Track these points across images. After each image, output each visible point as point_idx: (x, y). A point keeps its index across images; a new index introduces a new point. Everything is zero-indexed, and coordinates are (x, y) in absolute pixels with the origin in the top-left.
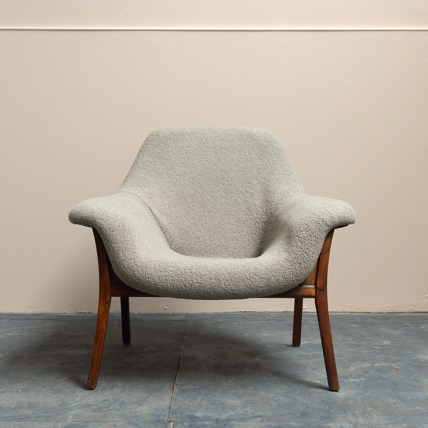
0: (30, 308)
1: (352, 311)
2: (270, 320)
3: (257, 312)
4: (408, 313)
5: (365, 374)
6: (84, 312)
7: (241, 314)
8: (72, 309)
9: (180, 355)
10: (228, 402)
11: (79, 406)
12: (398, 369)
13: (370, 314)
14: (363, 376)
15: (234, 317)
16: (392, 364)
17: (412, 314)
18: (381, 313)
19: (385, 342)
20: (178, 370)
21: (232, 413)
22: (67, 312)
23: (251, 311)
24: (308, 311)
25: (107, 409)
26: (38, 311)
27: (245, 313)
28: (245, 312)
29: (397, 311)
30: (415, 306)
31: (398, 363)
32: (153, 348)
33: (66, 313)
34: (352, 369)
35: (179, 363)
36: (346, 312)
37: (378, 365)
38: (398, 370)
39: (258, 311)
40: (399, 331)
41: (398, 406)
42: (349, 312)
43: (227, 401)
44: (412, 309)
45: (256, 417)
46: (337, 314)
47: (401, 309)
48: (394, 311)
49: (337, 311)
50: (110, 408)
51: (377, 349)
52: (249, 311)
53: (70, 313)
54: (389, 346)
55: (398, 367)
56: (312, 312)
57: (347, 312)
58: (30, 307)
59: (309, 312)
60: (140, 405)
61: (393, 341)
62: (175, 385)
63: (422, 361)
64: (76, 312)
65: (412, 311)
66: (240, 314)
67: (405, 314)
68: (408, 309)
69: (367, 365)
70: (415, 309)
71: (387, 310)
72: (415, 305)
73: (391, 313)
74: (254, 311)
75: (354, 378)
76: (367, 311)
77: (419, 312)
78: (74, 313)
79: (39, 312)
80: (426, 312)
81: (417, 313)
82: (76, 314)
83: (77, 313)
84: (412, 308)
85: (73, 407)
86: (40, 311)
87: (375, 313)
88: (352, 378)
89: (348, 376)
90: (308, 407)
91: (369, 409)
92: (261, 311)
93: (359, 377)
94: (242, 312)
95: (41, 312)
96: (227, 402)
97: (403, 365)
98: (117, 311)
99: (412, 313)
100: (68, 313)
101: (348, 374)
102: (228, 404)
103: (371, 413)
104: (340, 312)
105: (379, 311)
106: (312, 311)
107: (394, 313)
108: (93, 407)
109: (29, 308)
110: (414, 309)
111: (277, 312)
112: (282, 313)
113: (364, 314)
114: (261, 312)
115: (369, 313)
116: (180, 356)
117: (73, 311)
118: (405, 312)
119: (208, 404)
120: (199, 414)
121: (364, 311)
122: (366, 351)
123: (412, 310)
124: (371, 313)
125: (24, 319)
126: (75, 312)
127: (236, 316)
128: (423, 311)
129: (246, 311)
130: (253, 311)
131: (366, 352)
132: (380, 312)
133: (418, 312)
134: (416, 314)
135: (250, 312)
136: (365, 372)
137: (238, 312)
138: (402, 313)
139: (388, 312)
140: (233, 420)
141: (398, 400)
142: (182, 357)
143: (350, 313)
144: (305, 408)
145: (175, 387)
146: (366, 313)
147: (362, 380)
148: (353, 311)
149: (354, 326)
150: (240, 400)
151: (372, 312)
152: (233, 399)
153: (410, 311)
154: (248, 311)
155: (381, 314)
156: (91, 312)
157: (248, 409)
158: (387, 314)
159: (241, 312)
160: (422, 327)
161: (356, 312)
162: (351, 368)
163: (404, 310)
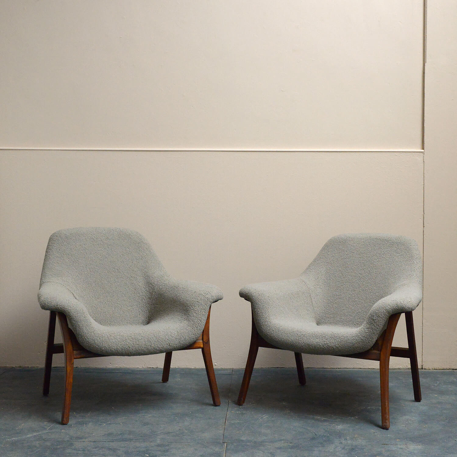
13: (374, 370)
17: (407, 370)
21: (265, 438)
25: (181, 435)
29: (396, 368)
44: (407, 366)
45: (281, 440)
46: (349, 369)
47: (398, 366)
49: (349, 367)
57: (357, 368)
60: (203, 433)
67: (401, 370)
68: (403, 366)
76: (372, 368)
96: (262, 431)
104: (351, 368)
108: (173, 434)
113: (369, 369)
115: (374, 369)
120: (243, 438)
121: (369, 368)
123: (407, 367)
138: (399, 369)
140: (266, 442)
143: (358, 369)
146: (371, 369)
157: (276, 436)
163: (401, 367)
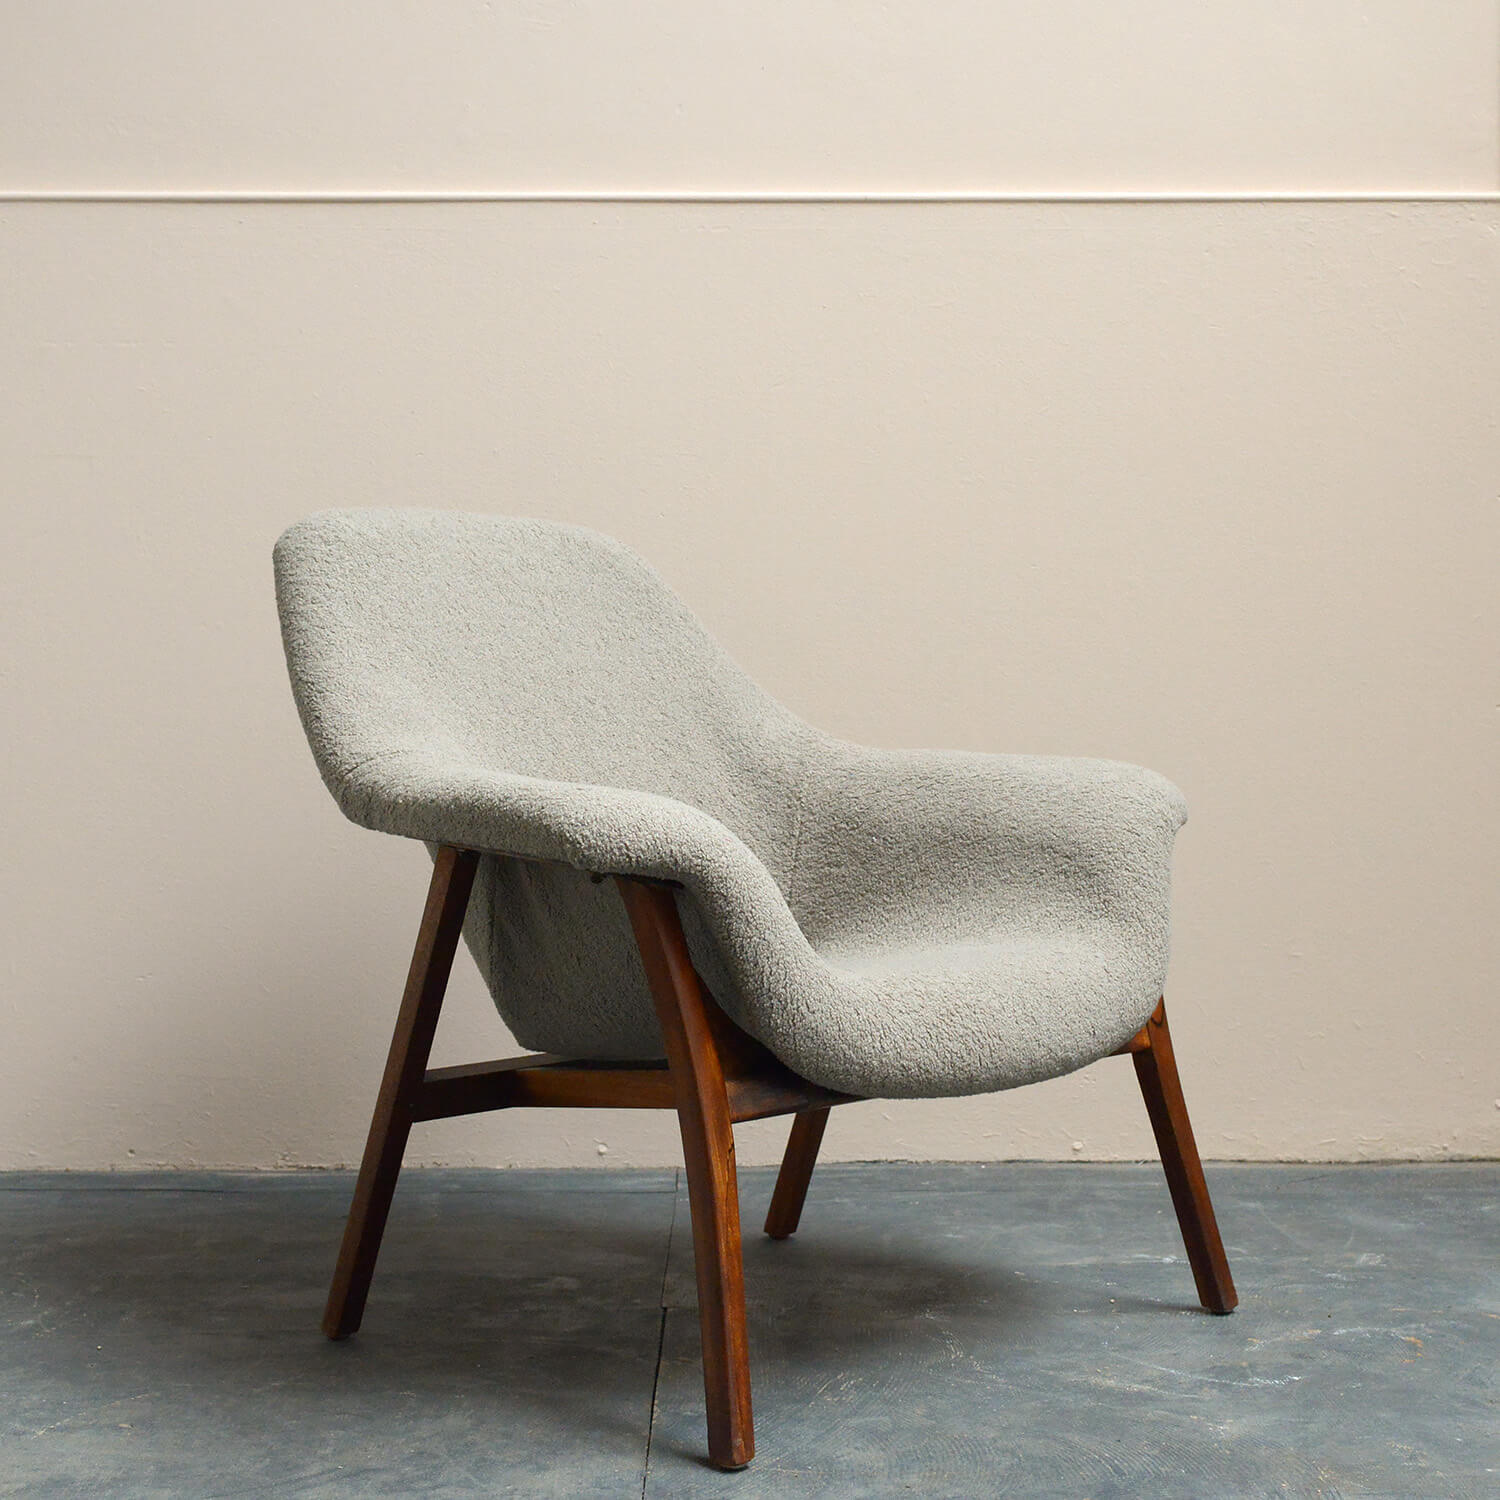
0: (133, 1155)
1: (1240, 1158)
2: (961, 1189)
3: (917, 1163)
4: (1433, 1162)
5: (1303, 1362)
6: (320, 1168)
7: (860, 1171)
8: (280, 1157)
9: (664, 1305)
10: (843, 1456)
11: (332, 1475)
12: (1414, 1344)
13: (1304, 1166)
14: (1296, 1369)
15: (840, 1179)
16: (1393, 1330)
17: (1447, 1165)
18: (1339, 1163)
19: (1363, 1259)
20: (660, 1355)
21: (860, 1490)
22: (260, 1168)
23: (894, 1158)
24: (1092, 1160)
25: (430, 1484)
26: (160, 1163)
27: (875, 1167)
28: (875, 1162)
29: (1396, 1156)
30: (1455, 1138)
31: (1413, 1326)
32: (571, 1284)
33: (257, 1170)
34: (1257, 1345)
35: (662, 1331)
36: (1220, 1161)
37: (1343, 1331)
38: (1413, 1347)
39: (920, 1160)
40: (1406, 1221)
41: (1423, 1464)
42: (1232, 1161)
43: (838, 1453)
44: (1445, 1149)
47: (1407, 1149)
48: (1383, 1157)
50: (440, 1480)
51: (1336, 1280)
52: (890, 1159)
53: (272, 1172)
54: (1374, 1269)
55: (1412, 1339)
56: (1104, 1162)
57: (1224, 1161)
58: (131, 1151)
59: (1093, 1162)
61: (1387, 1254)
62: (656, 1402)
63: (1493, 1318)
64: (294, 1167)
65: (1447, 1155)
66: (859, 1168)
67: (1423, 1165)
68: (1429, 1149)
69: (1307, 1332)
70: (1457, 1151)
71: (1361, 1154)
72: (1456, 1135)
73: (1374, 1162)
74: (904, 1158)
75: (1266, 1375)
76: (1293, 1158)
77: (1471, 1161)
78: (285, 1169)
79: (165, 1168)
80: (1492, 1160)
81: (1462, 1161)
82: (290, 1172)
83: (295, 1169)
84: (1445, 1145)
85: (312, 1476)
86: (167, 1164)
87: (1320, 1163)
88: (1258, 1375)
89: (1244, 1368)
90: (1117, 1470)
91: (1324, 1475)
92: (929, 1160)
93: (1281, 1371)
94: (864, 1162)
95: (173, 1168)
96: (837, 1457)
97: (1431, 1331)
98: (435, 1163)
99: (1444, 1162)
100: (264, 1169)
101: (1244, 1364)
102: (845, 1464)
103: (1333, 1490)
105: (1333, 1158)
106: (1105, 1159)
107: (1384, 1162)
108: (382, 1477)
109: (130, 1155)
110: (1451, 1149)
111: (984, 1163)
112: (1002, 1167)
113: (1282, 1165)
114: (928, 1162)
115: (1300, 1162)
116: (665, 1309)
117: (281, 1163)
118: (1422, 1158)
119: (774, 1465)
120: (748, 1495)
121: (1282, 1157)
122: (1300, 1288)
123: (1446, 1153)
124: (1305, 1162)
125: (115, 1190)
126: (290, 1167)
127: (844, 1175)
128: (1483, 1155)
129: (876, 1159)
130: (900, 1158)
131: (1300, 1291)
132: (1337, 1160)
133: (1465, 1158)
134: (1458, 1165)
135: (891, 1162)
136: (1300, 1356)
137: (851, 1163)
138: (1411, 1161)
139: (1365, 1159)
141: (1421, 1444)
142: (669, 1310)
143: (1232, 1165)
144: (1109, 1475)
145: (655, 1408)
146: (1288, 1162)
147: (1294, 1381)
148: (1244, 1156)
149: (1252, 1205)
150: (883, 1450)
151: (1309, 1161)
152: (859, 1445)
153: (1439, 1155)
154: (884, 1158)
155: (1341, 1168)
156: (343, 1165)
157: (913, 1479)
158: (1360, 1167)
159: (859, 1162)
160: (1486, 1208)
161: (1254, 1159)
162: (1252, 1344)
163: (1418, 1152)
